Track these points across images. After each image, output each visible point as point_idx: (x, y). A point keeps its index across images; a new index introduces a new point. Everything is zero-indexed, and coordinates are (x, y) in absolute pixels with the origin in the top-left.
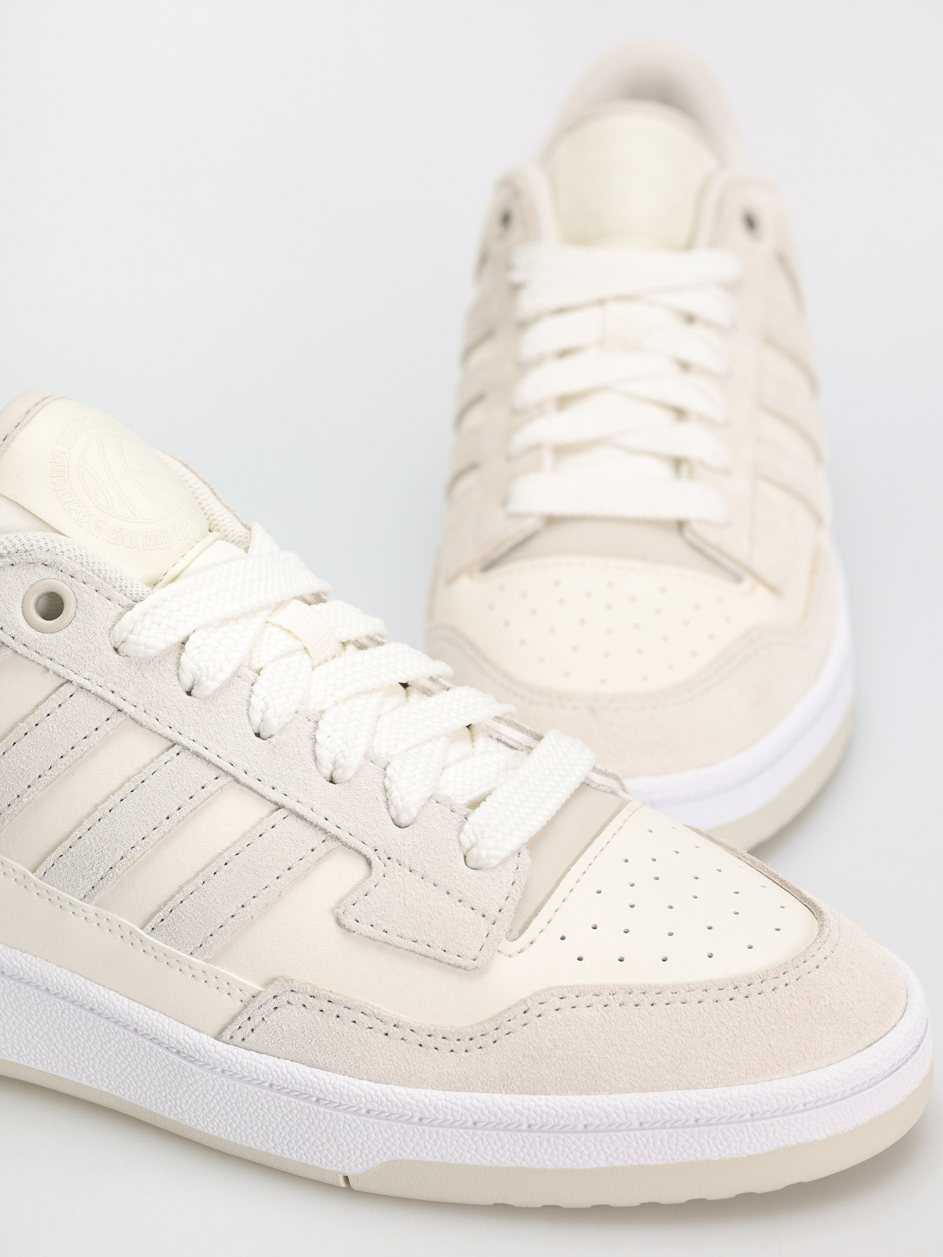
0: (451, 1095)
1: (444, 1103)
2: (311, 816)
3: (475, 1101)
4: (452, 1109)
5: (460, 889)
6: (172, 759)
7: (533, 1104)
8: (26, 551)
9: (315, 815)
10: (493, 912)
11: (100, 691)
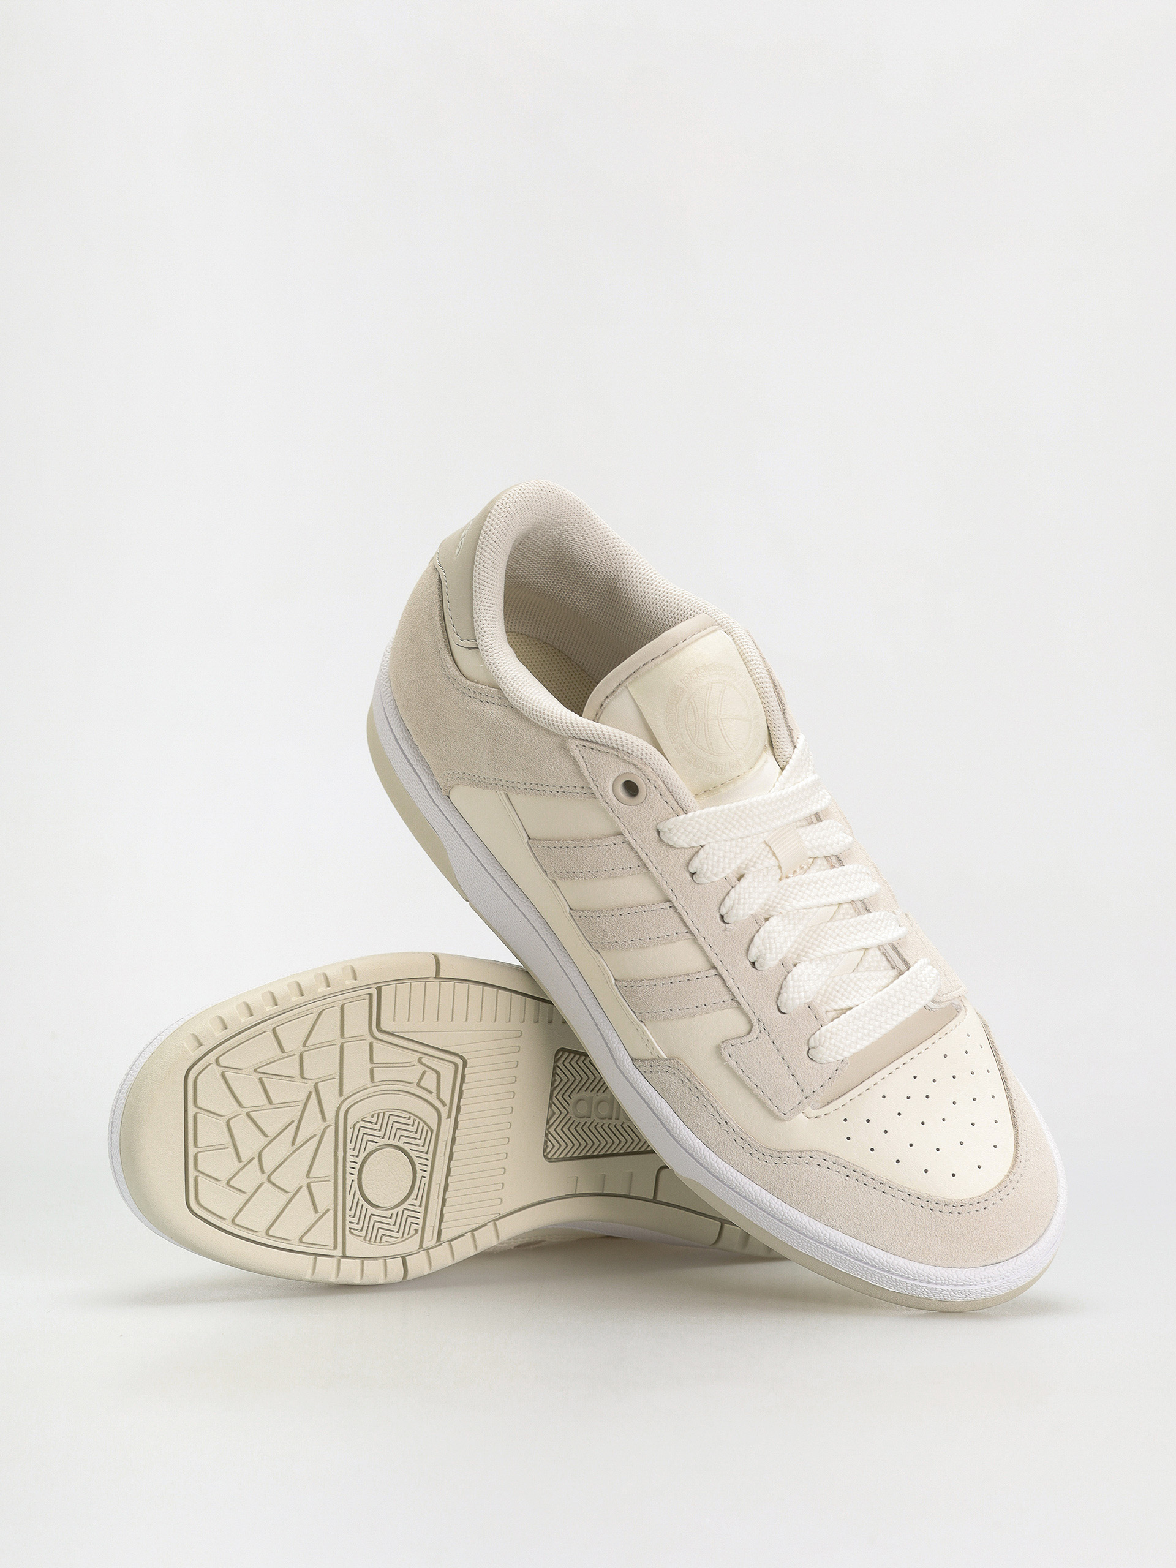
0: (739, 1176)
1: (734, 1179)
2: (730, 983)
3: (751, 1188)
4: (736, 1184)
5: (796, 1069)
6: (666, 909)
7: (781, 1209)
8: (641, 759)
9: (733, 984)
10: (808, 1092)
11: (639, 851)
